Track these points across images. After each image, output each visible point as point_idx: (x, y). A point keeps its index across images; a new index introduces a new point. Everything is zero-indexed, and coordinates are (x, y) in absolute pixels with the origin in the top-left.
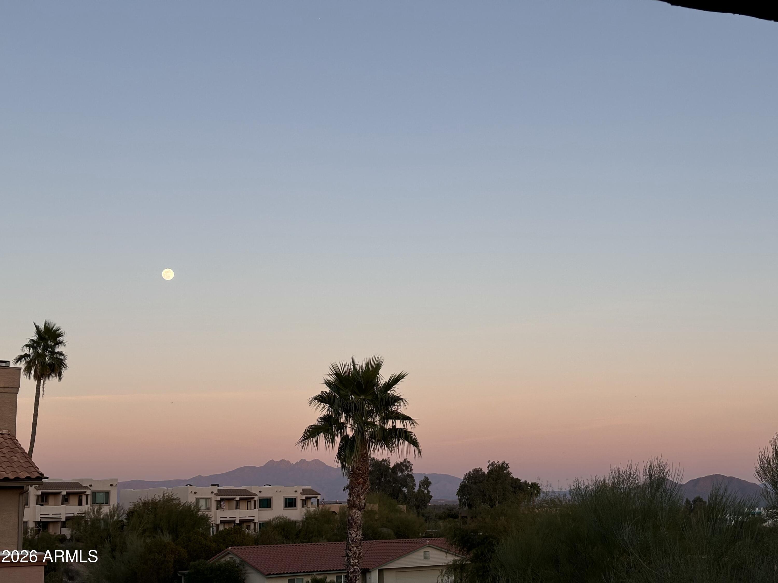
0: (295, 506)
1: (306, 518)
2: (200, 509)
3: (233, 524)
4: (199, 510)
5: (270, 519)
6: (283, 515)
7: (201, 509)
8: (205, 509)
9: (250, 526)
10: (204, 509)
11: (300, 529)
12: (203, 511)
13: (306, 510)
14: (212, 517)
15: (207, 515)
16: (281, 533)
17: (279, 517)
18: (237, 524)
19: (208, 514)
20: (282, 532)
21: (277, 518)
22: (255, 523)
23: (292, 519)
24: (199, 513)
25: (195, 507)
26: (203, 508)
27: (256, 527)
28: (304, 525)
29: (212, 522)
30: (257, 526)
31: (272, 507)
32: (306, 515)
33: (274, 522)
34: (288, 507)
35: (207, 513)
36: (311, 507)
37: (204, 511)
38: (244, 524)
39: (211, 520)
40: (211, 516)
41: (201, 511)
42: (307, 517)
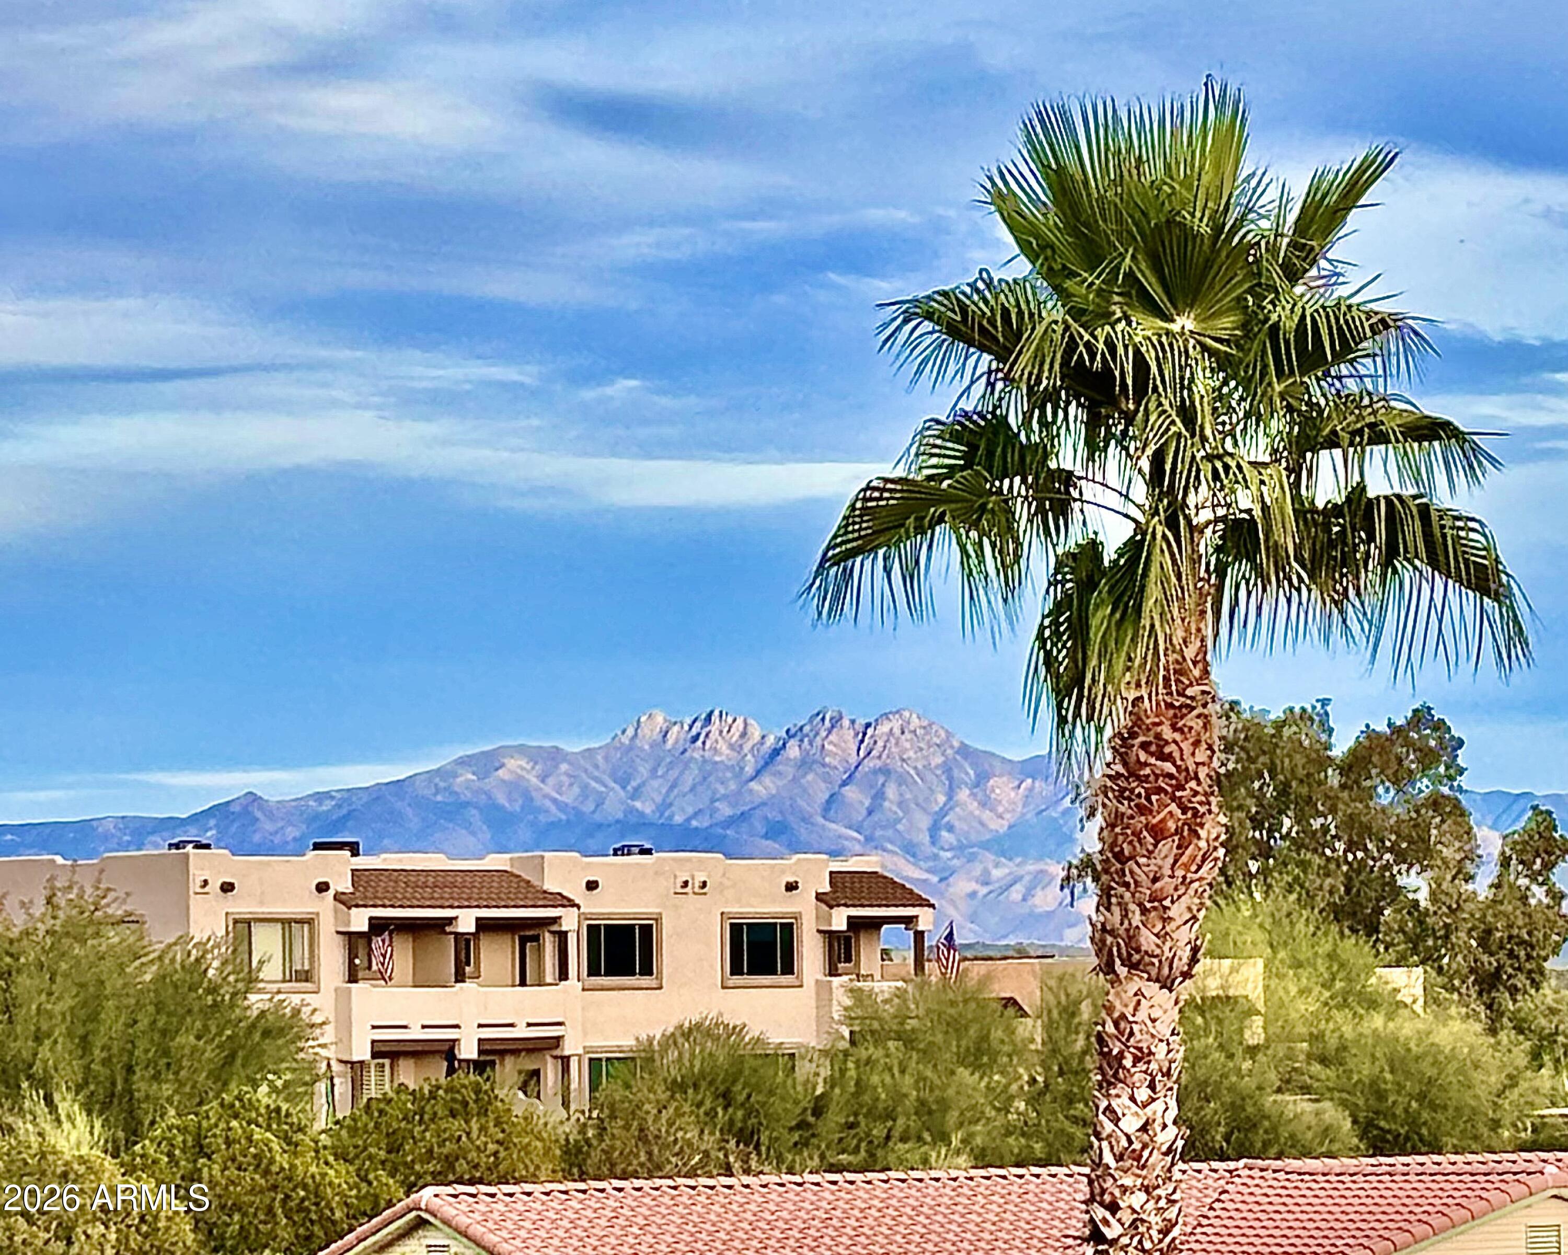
0: (788, 969)
1: (851, 1032)
2: (257, 980)
3: (446, 1064)
4: (251, 981)
5: (650, 1040)
6: (721, 1014)
7: (261, 976)
8: (284, 981)
9: (536, 1073)
10: (280, 977)
11: (823, 1095)
12: (274, 987)
13: (851, 990)
14: (324, 1023)
15: (296, 1012)
16: (711, 1114)
17: (698, 1026)
18: (468, 1061)
19: (304, 1004)
20: (720, 1112)
21: (687, 1035)
22: (565, 1061)
23: (775, 1039)
24: (253, 998)
25: (230, 968)
26: (272, 971)
27: (574, 1085)
28: (843, 1071)
29: (323, 1052)
30: (579, 1076)
31: (660, 972)
32: (849, 1019)
33: (673, 1054)
34: (749, 973)
35: (296, 999)
36: (877, 976)
37: (279, 992)
38: (502, 1063)
39: (321, 1041)
40: (318, 1019)
41: (260, 991)
42: (857, 1028)
